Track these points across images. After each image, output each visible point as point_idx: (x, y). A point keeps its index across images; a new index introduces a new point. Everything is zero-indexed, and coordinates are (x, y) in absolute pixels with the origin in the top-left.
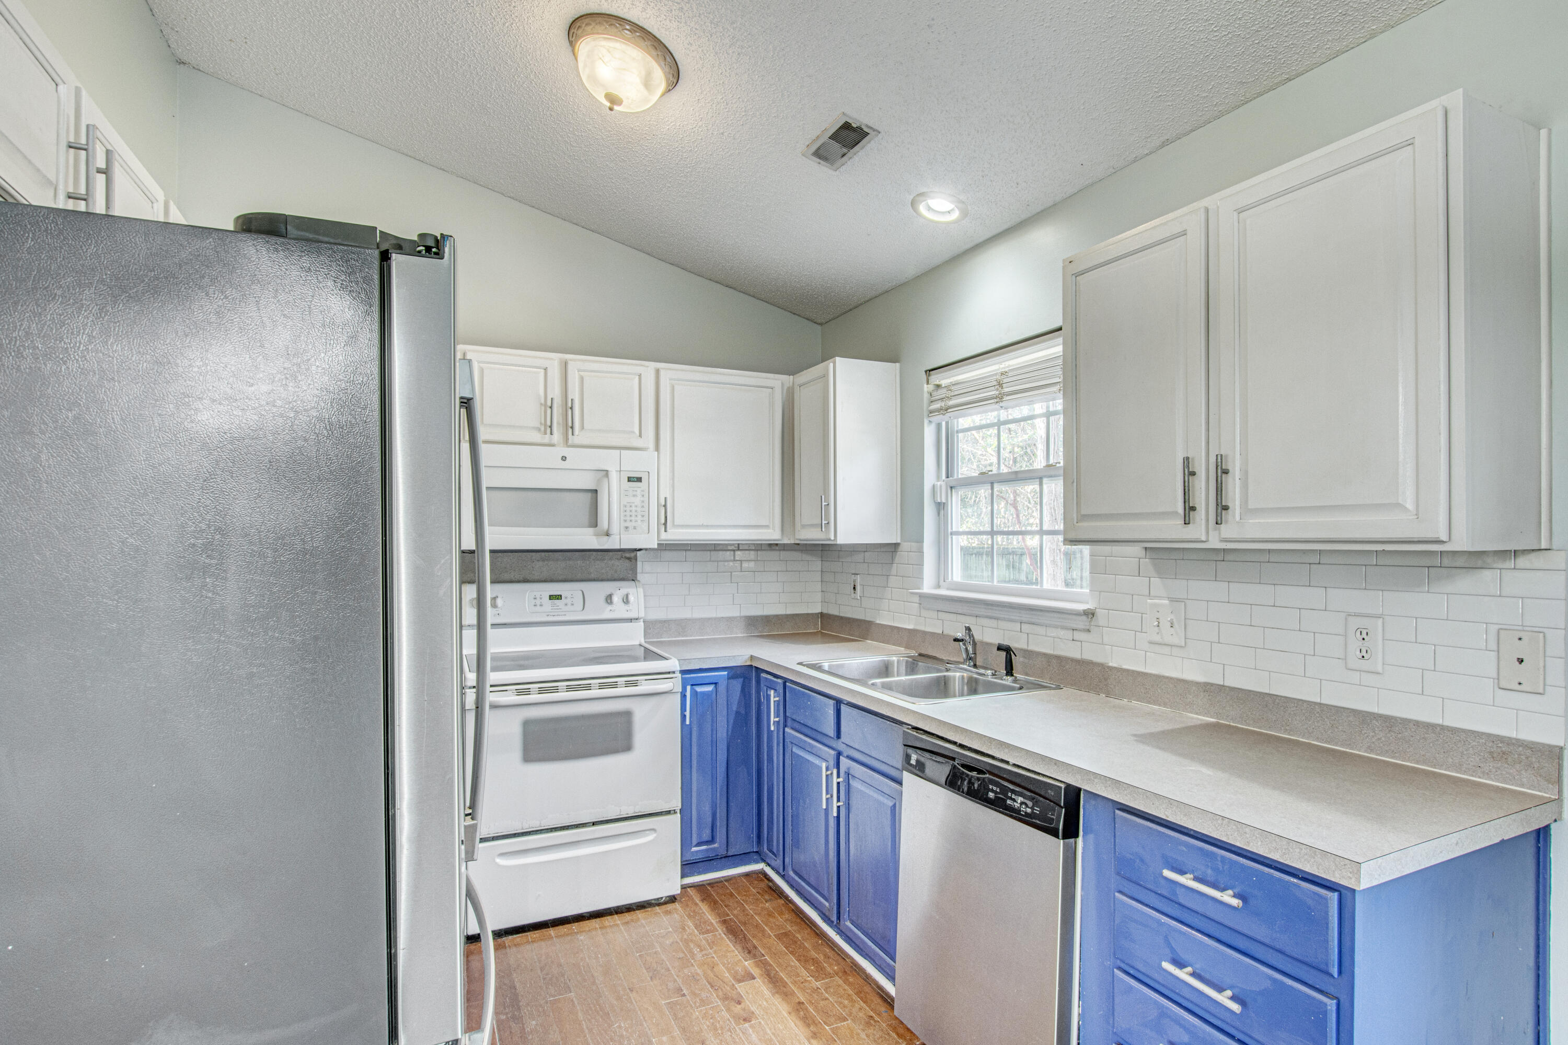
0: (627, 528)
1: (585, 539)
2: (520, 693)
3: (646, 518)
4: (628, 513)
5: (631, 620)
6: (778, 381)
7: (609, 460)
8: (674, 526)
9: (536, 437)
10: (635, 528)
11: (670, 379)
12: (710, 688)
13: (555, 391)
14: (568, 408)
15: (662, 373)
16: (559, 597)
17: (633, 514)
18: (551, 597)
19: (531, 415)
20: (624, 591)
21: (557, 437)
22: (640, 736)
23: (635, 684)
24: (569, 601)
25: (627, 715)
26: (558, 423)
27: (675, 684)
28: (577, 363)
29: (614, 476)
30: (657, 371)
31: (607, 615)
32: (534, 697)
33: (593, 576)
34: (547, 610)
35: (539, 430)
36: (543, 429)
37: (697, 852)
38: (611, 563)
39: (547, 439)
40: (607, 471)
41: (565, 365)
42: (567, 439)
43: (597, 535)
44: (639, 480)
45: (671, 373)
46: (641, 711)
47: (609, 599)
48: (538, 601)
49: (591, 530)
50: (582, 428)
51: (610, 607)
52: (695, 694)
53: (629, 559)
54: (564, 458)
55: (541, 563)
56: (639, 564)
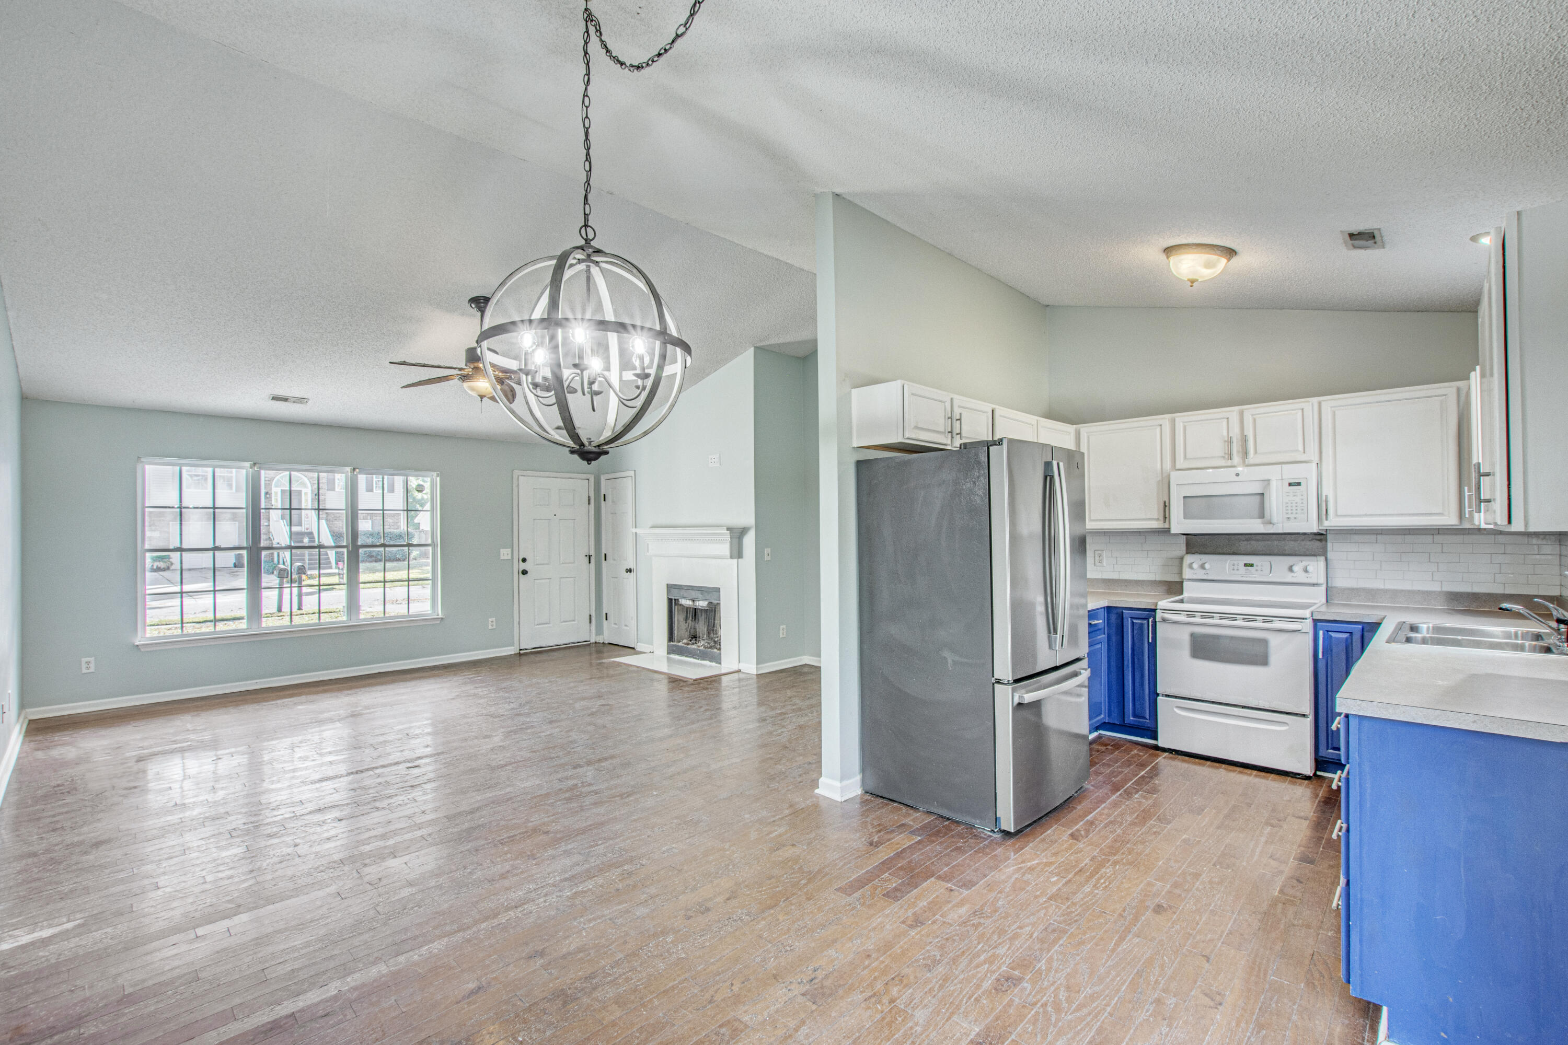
0: (1288, 518)
1: (1256, 526)
2: (1188, 616)
3: (1305, 510)
4: (1289, 508)
5: (1313, 585)
6: (1449, 389)
7: (1273, 473)
8: (1337, 515)
9: (1222, 462)
10: (1295, 518)
11: (1331, 407)
12: (1345, 636)
13: (1235, 432)
14: (1244, 440)
15: (1323, 404)
16: (1252, 565)
17: (1294, 508)
18: (1245, 565)
19: (1219, 449)
20: (1305, 564)
21: (1236, 459)
22: (1273, 658)
23: (1271, 622)
24: (1259, 568)
25: (1265, 642)
26: (1238, 452)
27: (1308, 626)
28: (1250, 411)
29: (1274, 484)
30: (1320, 404)
31: (1289, 578)
32: (1198, 620)
33: (1287, 552)
34: (1242, 573)
35: (1224, 457)
36: (1227, 456)
37: (1332, 753)
38: (1303, 543)
39: (1229, 463)
40: (1269, 480)
41: (1241, 414)
42: (1244, 462)
43: (1264, 523)
44: (1299, 484)
45: (1329, 402)
46: (1275, 641)
47: (1291, 569)
48: (1236, 567)
49: (1259, 521)
50: (1256, 452)
51: (1292, 574)
52: (1328, 639)
53: (1320, 540)
54: (1237, 475)
55: (1246, 542)
56: (1329, 545)
